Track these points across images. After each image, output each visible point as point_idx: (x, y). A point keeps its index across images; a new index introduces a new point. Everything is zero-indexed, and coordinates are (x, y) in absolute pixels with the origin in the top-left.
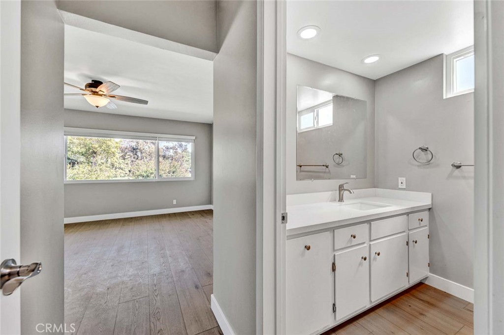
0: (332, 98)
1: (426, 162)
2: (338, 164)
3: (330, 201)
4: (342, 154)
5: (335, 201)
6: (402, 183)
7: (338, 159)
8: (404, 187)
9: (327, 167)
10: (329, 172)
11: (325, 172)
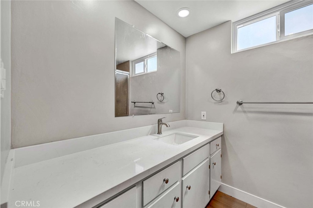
0: (156, 50)
1: (220, 100)
2: (161, 101)
3: (151, 134)
4: (163, 94)
5: (155, 133)
6: (204, 116)
7: (161, 97)
8: (205, 119)
9: (153, 104)
10: (154, 108)
11: (151, 108)
